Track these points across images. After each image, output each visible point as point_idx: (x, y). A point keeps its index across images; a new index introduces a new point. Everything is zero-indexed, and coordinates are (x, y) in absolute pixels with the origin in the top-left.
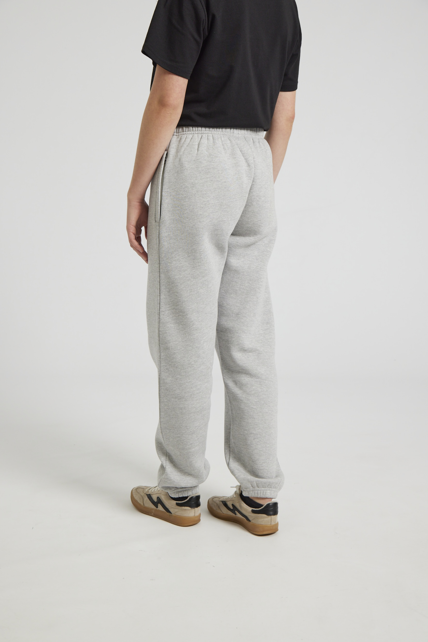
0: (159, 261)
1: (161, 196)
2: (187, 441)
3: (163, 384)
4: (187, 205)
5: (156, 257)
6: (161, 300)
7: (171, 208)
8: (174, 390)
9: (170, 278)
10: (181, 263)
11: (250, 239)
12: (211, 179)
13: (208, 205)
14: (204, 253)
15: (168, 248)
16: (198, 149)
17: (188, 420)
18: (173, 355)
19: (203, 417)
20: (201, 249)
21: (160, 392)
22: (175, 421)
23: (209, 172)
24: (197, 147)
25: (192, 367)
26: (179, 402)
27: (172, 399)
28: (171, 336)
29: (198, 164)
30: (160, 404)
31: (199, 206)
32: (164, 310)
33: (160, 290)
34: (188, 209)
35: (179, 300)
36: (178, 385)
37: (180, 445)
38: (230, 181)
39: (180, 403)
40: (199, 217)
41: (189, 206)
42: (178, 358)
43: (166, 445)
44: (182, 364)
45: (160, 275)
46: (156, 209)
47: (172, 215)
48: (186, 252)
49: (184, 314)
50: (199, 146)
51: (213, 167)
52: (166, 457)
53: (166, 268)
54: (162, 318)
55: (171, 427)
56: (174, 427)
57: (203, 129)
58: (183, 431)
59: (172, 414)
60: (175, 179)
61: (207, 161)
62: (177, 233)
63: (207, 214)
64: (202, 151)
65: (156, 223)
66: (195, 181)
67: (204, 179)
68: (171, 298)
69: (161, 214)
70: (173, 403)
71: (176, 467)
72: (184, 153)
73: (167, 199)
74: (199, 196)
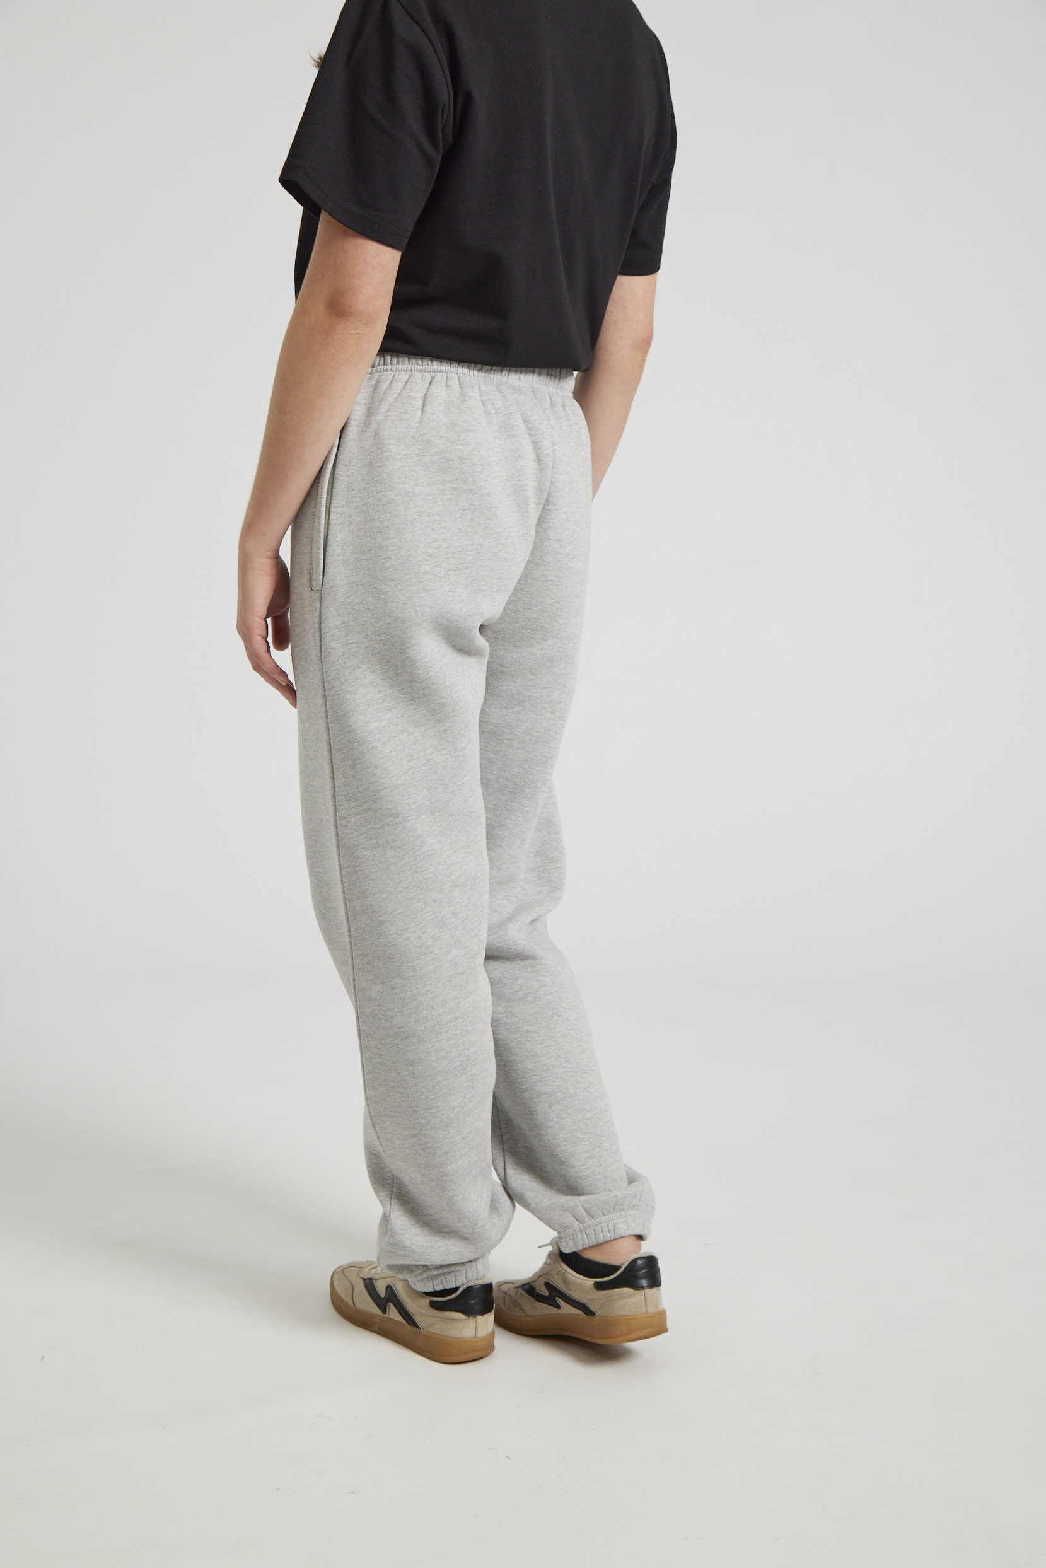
0: (322, 689)
1: (327, 525)
2: (435, 1146)
3: (363, 1001)
4: (392, 548)
5: (317, 681)
6: (336, 789)
7: (352, 554)
8: (389, 1015)
9: (355, 731)
10: (381, 692)
15: (344, 655)
16: (422, 409)
17: (431, 1092)
18: (377, 927)
21: (358, 1021)
22: (399, 1096)
23: (449, 468)
24: (420, 404)
25: (430, 953)
26: (404, 1047)
27: (388, 1039)
28: (368, 879)
29: (421, 445)
30: (361, 1052)
31: (422, 550)
32: (345, 816)
33: (332, 763)
34: (394, 558)
35: (383, 783)
36: (398, 1002)
37: (418, 1157)
39: (409, 1048)
40: (423, 578)
42: (391, 935)
43: (389, 1156)
44: (403, 949)
45: (329, 725)
46: (311, 557)
47: (352, 573)
48: (390, 663)
49: (398, 821)
50: (427, 403)
51: (461, 455)
52: (392, 1188)
53: (342, 706)
54: (343, 835)
55: (392, 1110)
56: (400, 1110)
57: (434, 363)
58: (423, 1121)
59: (390, 1079)
60: (363, 481)
61: (443, 439)
62: (366, 619)
63: (443, 574)
64: (433, 414)
65: (313, 593)
66: (414, 488)
67: (435, 484)
68: (360, 783)
69: (325, 571)
70: (392, 1048)
71: (418, 1212)
72: (386, 417)
73: (340, 531)
74: (423, 526)
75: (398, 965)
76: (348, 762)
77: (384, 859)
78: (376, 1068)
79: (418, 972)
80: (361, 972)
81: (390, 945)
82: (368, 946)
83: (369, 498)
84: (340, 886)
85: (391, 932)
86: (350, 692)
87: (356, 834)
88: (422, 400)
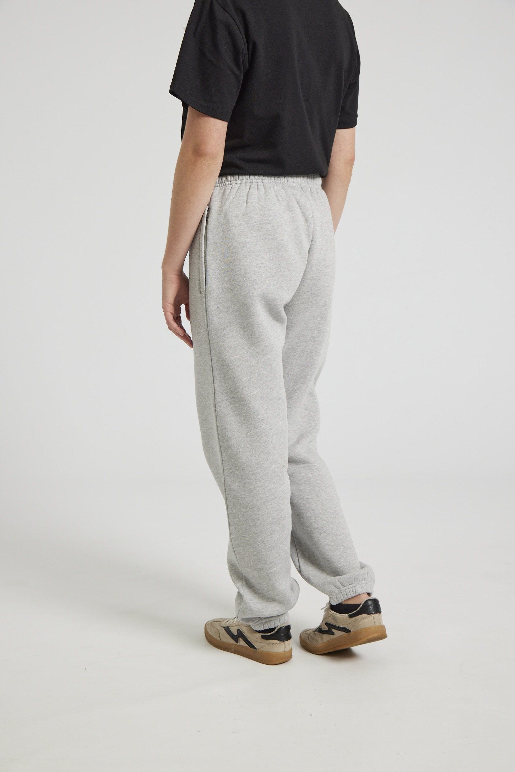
0: (209, 340)
1: (205, 261)
2: (266, 559)
3: (229, 491)
4: (237, 270)
5: (205, 337)
6: (216, 389)
7: (219, 274)
9: (224, 360)
10: (236, 341)
15: (219, 323)
16: (247, 201)
18: (236, 455)
19: (283, 529)
22: (248, 536)
23: (262, 229)
24: (245, 199)
25: (262, 467)
26: (250, 513)
27: (242, 509)
28: (232, 431)
29: (247, 219)
30: (228, 516)
31: (252, 269)
32: (220, 401)
33: (213, 376)
34: (239, 274)
35: (238, 386)
36: (248, 491)
37: (257, 565)
40: (253, 283)
41: (239, 270)
42: (244, 458)
43: (241, 566)
44: (249, 465)
45: (212, 358)
46: (199, 277)
47: (220, 283)
48: (241, 326)
49: (245, 403)
50: (249, 198)
51: (267, 222)
52: (243, 582)
53: (218, 348)
54: (219, 411)
55: (244, 543)
56: (248, 543)
57: (251, 178)
58: (260, 548)
59: (244, 528)
60: (221, 238)
61: (258, 215)
62: (229, 305)
63: (263, 280)
64: (252, 203)
65: (201, 294)
66: (246, 239)
67: (256, 237)
68: (228, 385)
69: (207, 283)
70: (244, 513)
71: (256, 592)
72: (230, 207)
73: (212, 264)
74: (251, 258)
75: (247, 473)
76: (221, 375)
78: (236, 523)
79: (257, 476)
83: (225, 246)
84: (216, 435)
85: (244, 457)
86: (222, 341)
87: (226, 409)
88: (246, 197)
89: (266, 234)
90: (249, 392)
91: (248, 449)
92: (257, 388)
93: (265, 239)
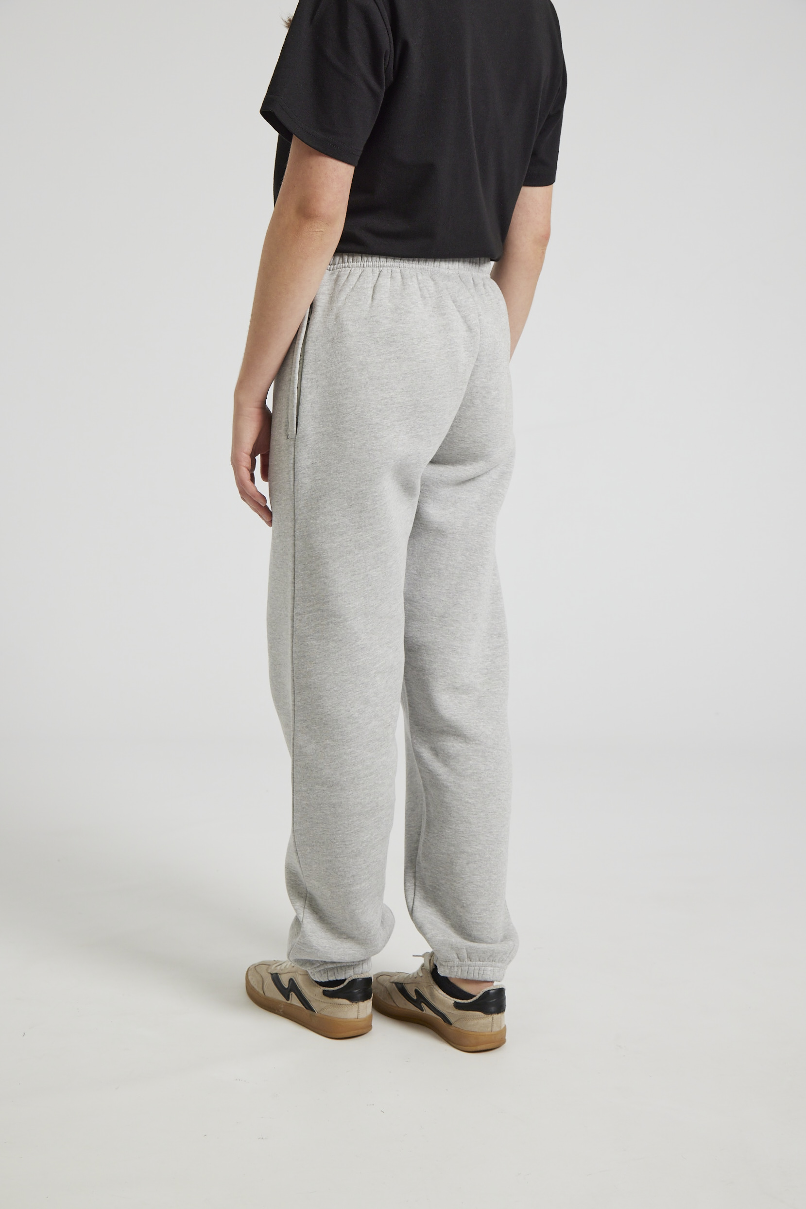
0: (293, 514)
1: (299, 389)
2: (346, 870)
3: (299, 756)
4: (350, 406)
5: (289, 508)
6: (296, 592)
7: (319, 410)
8: (319, 768)
9: (314, 548)
10: (335, 520)
11: (465, 470)
12: (398, 355)
13: (391, 404)
14: (381, 499)
15: (312, 489)
16: (372, 297)
17: (347, 828)
20: (375, 492)
21: (294, 771)
22: (321, 830)
23: (394, 342)
24: (370, 292)
25: (356, 723)
26: (329, 793)
27: (317, 786)
29: (371, 325)
30: (293, 795)
31: (373, 406)
32: (300, 612)
34: (351, 413)
35: (331, 591)
36: (328, 758)
37: (331, 878)
38: (433, 359)
39: (333, 794)
40: (374, 428)
41: (353, 407)
42: (327, 707)
43: (306, 876)
44: (335, 718)
45: (296, 542)
46: (288, 413)
47: (319, 425)
48: (346, 496)
49: (339, 620)
50: (376, 291)
51: (402, 331)
52: (306, 900)
53: (307, 528)
55: (314, 841)
56: (320, 841)
57: (382, 259)
58: (338, 851)
59: (316, 816)
60: (327, 353)
61: (390, 319)
62: (330, 461)
63: (389, 424)
64: (381, 300)
65: (289, 440)
66: (367, 358)
67: (384, 354)
68: (314, 588)
69: (298, 424)
70: (319, 793)
71: (324, 921)
72: (345, 304)
73: (310, 393)
74: (374, 388)
76: (307, 572)
77: (327, 649)
78: (304, 808)
80: (300, 733)
81: (326, 714)
82: (308, 714)
84: (290, 666)
85: (327, 705)
86: (313, 518)
87: (308, 627)
88: (372, 290)
89: (400, 350)
90: (348, 603)
91: (335, 693)
92: (361, 597)
93: (398, 358)
